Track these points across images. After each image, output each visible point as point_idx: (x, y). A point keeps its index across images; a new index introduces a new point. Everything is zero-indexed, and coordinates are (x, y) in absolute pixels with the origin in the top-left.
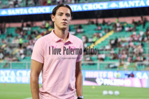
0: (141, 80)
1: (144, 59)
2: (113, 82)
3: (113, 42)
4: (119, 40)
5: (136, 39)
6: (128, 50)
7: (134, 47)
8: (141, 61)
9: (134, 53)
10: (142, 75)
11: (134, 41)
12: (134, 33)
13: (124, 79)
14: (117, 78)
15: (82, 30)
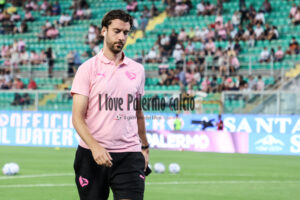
0: (233, 136)
1: (243, 83)
2: (166, 140)
3: (165, 41)
4: (181, 36)
5: (222, 33)
6: (202, 60)
7: (218, 54)
8: (235, 89)
9: (217, 68)
10: (237, 124)
11: (217, 38)
12: (219, 18)
13: (192, 133)
14: (176, 132)
15: (88, 12)
